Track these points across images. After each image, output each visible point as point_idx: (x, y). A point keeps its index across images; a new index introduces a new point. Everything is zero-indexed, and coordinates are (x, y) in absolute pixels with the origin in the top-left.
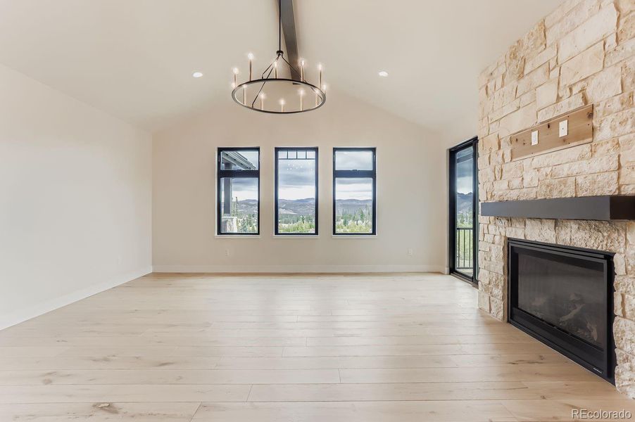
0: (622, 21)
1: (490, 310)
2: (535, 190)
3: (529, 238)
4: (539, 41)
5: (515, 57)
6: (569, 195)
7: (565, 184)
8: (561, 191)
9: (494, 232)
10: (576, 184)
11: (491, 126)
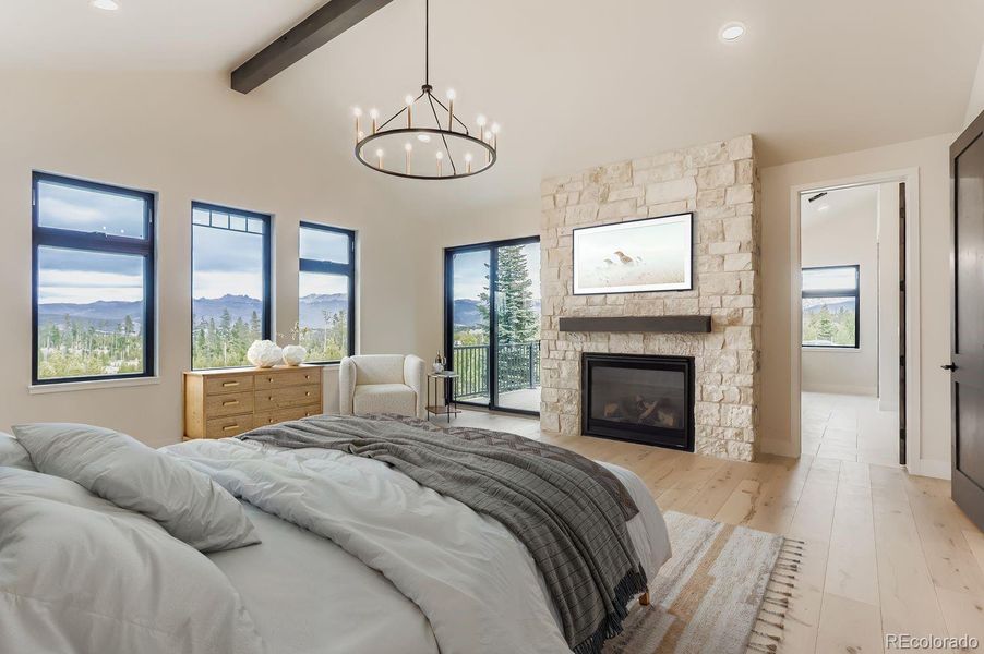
0: (700, 193)
1: (560, 428)
2: (620, 308)
3: (613, 352)
4: (626, 178)
5: (596, 181)
6: (657, 314)
7: (653, 304)
8: (649, 310)
9: (565, 348)
10: (664, 305)
11: (561, 241)
